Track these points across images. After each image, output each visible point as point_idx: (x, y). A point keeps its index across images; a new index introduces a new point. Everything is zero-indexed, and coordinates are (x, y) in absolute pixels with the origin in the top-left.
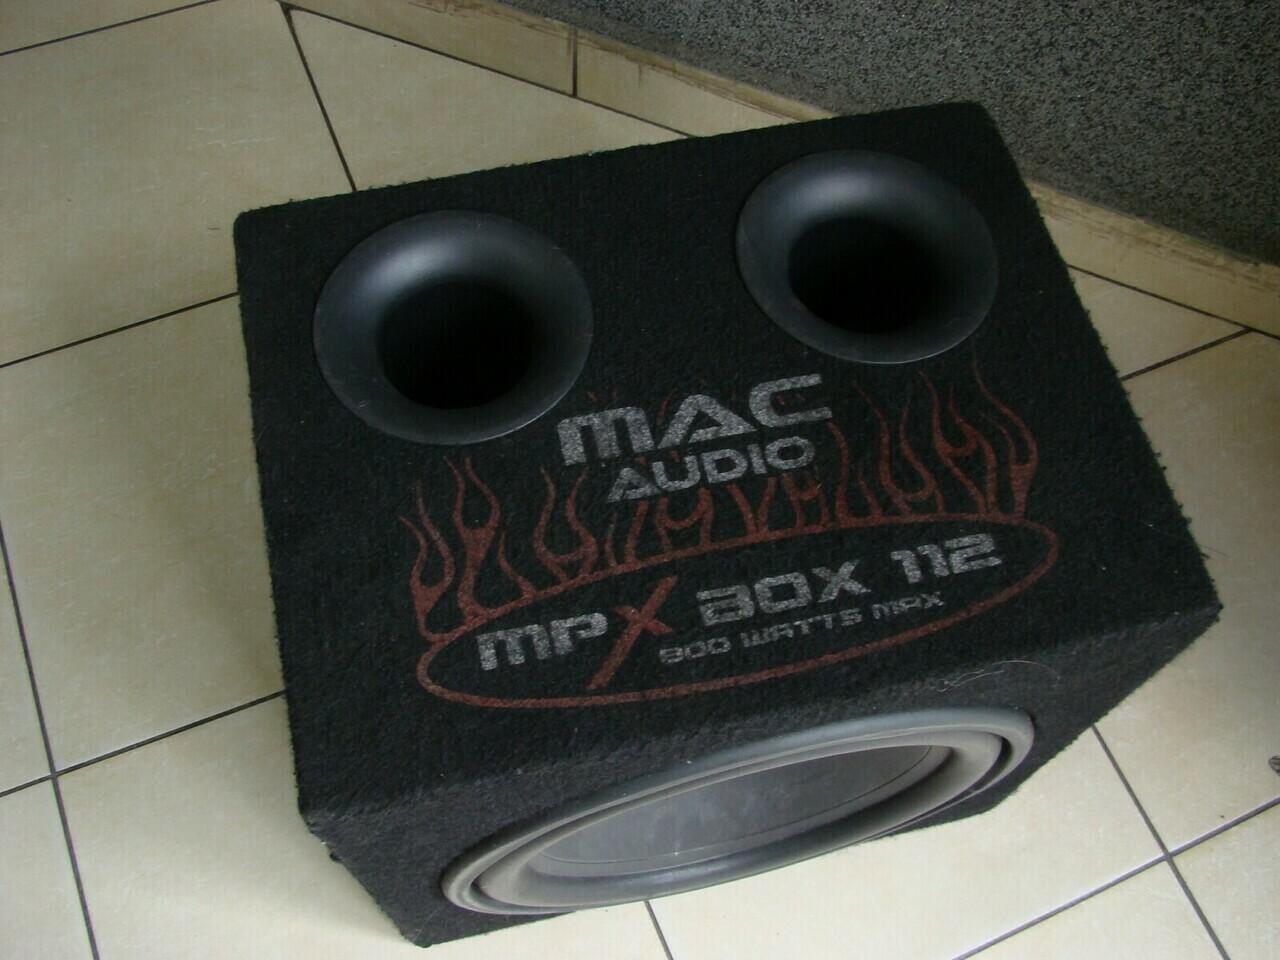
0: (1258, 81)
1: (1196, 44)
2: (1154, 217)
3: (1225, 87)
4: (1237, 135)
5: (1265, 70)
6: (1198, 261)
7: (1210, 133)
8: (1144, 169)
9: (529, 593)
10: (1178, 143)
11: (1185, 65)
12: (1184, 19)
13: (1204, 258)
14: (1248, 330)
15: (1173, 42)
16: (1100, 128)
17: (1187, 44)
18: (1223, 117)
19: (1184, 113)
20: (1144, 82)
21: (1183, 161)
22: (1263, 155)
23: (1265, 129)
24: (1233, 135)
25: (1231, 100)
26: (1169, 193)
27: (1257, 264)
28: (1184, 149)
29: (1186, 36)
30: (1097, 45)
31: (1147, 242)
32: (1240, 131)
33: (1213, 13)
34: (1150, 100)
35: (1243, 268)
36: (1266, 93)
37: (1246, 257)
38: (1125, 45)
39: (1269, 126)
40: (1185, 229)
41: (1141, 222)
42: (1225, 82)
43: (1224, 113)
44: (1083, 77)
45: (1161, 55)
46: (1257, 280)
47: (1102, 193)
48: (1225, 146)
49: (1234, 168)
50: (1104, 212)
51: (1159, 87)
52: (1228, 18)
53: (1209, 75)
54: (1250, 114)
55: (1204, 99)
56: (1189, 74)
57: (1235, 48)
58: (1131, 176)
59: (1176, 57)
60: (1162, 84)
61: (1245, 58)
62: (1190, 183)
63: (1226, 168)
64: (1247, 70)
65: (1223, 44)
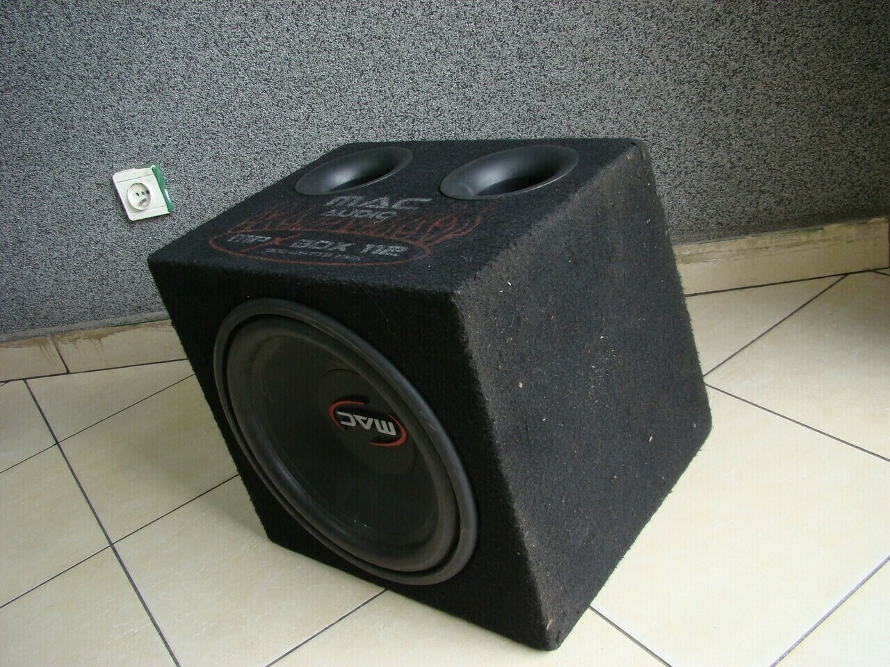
0: (756, 125)
1: (715, 122)
3: (742, 138)
4: (765, 161)
5: (754, 118)
6: (793, 245)
7: (752, 167)
8: (733, 207)
10: (740, 182)
11: (717, 137)
12: (702, 113)
13: (794, 242)
14: (846, 275)
15: (704, 128)
16: (698, 195)
17: (711, 125)
19: (732, 163)
20: (704, 157)
21: (749, 191)
22: (784, 164)
23: (776, 150)
24: (763, 162)
25: (749, 143)
26: (754, 214)
27: (822, 229)
28: (745, 183)
29: (708, 120)
30: (671, 149)
31: (761, 249)
32: (765, 158)
33: (713, 102)
34: (713, 165)
35: (817, 235)
36: (763, 130)
37: (814, 227)
38: (684, 141)
39: (776, 147)
40: (774, 230)
41: (749, 237)
42: (741, 134)
43: (751, 152)
44: (674, 171)
45: (703, 137)
46: (829, 240)
47: (721, 233)
48: (763, 170)
49: (776, 180)
50: (728, 242)
51: (712, 155)
52: (720, 101)
53: (731, 135)
54: (763, 146)
55: (737, 150)
56: (722, 140)
57: (733, 114)
58: (730, 216)
59: (710, 135)
60: (713, 153)
61: (741, 117)
62: (760, 202)
63: (772, 183)
64: (746, 123)
65: (727, 115)
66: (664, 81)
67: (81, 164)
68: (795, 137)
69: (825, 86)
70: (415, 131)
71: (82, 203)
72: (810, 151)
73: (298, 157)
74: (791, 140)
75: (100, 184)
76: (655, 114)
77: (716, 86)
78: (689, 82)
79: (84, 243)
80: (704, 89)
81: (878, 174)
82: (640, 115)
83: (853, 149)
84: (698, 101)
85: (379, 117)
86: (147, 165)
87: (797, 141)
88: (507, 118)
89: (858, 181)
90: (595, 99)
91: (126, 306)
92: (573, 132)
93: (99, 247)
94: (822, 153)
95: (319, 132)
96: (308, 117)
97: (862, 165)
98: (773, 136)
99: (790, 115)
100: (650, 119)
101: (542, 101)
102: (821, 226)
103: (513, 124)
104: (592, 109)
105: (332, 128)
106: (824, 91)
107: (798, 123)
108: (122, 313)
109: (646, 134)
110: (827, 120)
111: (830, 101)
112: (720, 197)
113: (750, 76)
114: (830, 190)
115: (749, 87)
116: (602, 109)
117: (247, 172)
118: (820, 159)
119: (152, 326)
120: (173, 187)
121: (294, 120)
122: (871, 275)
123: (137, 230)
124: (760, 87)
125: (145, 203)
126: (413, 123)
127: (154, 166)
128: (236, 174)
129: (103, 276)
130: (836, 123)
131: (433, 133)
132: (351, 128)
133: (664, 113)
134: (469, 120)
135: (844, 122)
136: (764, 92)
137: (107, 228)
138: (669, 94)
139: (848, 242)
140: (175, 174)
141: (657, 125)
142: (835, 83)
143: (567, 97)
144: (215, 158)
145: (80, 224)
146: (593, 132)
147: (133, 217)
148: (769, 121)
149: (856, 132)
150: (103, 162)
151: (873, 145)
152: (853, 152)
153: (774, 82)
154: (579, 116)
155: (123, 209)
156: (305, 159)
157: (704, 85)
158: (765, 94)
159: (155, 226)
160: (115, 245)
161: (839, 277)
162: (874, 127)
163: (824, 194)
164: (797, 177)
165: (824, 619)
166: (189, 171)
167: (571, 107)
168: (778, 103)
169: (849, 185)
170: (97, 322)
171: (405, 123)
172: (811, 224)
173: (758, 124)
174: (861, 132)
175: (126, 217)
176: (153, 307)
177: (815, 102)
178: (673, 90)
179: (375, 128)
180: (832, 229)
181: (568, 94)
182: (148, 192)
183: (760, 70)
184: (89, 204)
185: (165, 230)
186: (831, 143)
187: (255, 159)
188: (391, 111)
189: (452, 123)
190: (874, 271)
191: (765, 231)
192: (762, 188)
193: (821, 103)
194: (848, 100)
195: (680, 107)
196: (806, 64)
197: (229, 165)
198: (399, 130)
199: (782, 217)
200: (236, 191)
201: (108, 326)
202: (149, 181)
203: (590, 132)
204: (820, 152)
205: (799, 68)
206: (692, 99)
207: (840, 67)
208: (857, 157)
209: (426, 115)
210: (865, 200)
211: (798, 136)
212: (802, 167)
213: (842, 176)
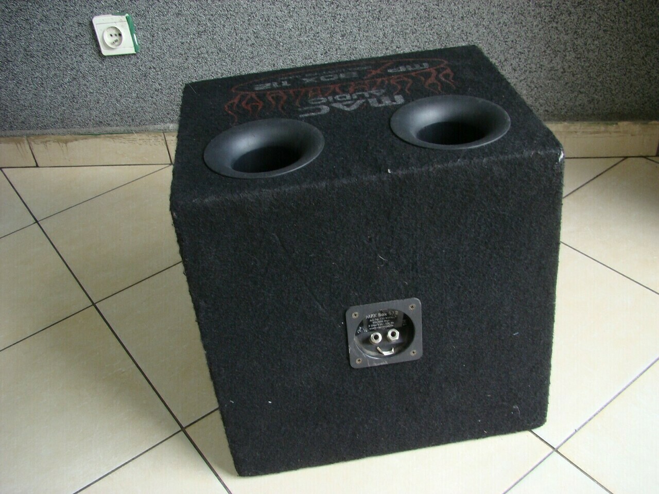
1: (558, 38)
2: (570, 119)
3: (574, 52)
5: (586, 39)
6: (595, 133)
8: (558, 100)
10: (567, 83)
11: (557, 49)
12: (550, 30)
13: (596, 130)
14: (626, 158)
15: (549, 41)
16: (535, 89)
17: (554, 39)
18: (579, 65)
19: (564, 69)
20: (545, 62)
21: (571, 90)
22: (600, 75)
23: (596, 64)
24: (585, 71)
25: (579, 56)
26: (571, 107)
27: (617, 124)
28: (570, 85)
29: (553, 36)
30: (523, 53)
31: (571, 132)
32: (587, 69)
33: (559, 24)
34: (550, 69)
35: (612, 128)
36: (590, 48)
38: (533, 49)
39: (597, 62)
40: (584, 120)
41: (566, 123)
42: (574, 50)
44: (522, 69)
46: (619, 132)
47: (546, 118)
48: (584, 77)
49: (591, 85)
51: (551, 62)
52: (565, 23)
53: (567, 49)
54: (588, 60)
55: (569, 60)
56: (560, 52)
57: (572, 34)
58: (554, 106)
59: (553, 47)
60: (552, 60)
61: (577, 37)
62: (578, 99)
63: (588, 87)
64: (580, 42)
65: (567, 34)
66: (528, 3)
67: (67, 5)
68: (611, 57)
69: (641, 22)
70: (337, 15)
71: (64, 37)
72: (620, 68)
74: (608, 58)
75: (81, 24)
76: (516, 26)
77: (564, 12)
78: (545, 6)
79: (61, 68)
80: (555, 13)
82: (506, 25)
83: (649, 71)
84: (549, 21)
86: (122, 13)
87: (612, 60)
88: (408, 14)
89: (648, 93)
90: (475, 9)
91: (90, 120)
92: (455, 31)
93: (74, 72)
94: (628, 70)
95: (263, 5)
97: (653, 83)
98: (597, 53)
99: (611, 41)
100: (512, 30)
101: (436, 5)
102: (616, 122)
103: (412, 19)
104: (472, 16)
106: (639, 26)
107: (616, 47)
108: (85, 125)
109: (507, 40)
110: (637, 47)
111: (642, 34)
112: (551, 92)
113: (589, 8)
114: (627, 97)
115: (588, 16)
116: (479, 17)
117: (201, 29)
119: (110, 137)
120: (141, 33)
122: (644, 160)
123: (106, 63)
124: (595, 17)
125: (117, 43)
126: (337, 8)
127: (127, 15)
128: (193, 29)
129: (74, 95)
131: (351, 18)
132: (289, 5)
133: (523, 27)
134: (380, 12)
135: (648, 51)
136: (596, 21)
137: (82, 58)
138: (529, 13)
139: (632, 135)
140: (143, 23)
141: (516, 35)
142: (648, 21)
143: (455, 4)
144: (178, 14)
145: (60, 53)
146: (469, 33)
147: (105, 52)
148: (596, 42)
149: (655, 58)
150: (85, 6)
152: (649, 72)
153: (605, 15)
154: (461, 20)
155: (98, 45)
156: (249, 24)
157: (556, 10)
158: (597, 23)
159: (122, 62)
160: (87, 72)
161: (622, 159)
163: (623, 99)
164: (607, 85)
165: (617, 396)
166: (155, 22)
167: (457, 12)
168: (605, 31)
169: (641, 95)
170: (65, 130)
171: (331, 8)
172: (610, 120)
173: (588, 44)
175: (100, 52)
176: (112, 123)
177: (631, 33)
178: (533, 10)
180: (624, 125)
181: (457, 3)
182: (120, 35)
183: (598, 4)
184: (69, 38)
185: (130, 66)
186: (636, 65)
187: (210, 20)
189: (366, 12)
190: (645, 157)
191: (578, 121)
192: (582, 90)
193: (635, 35)
194: (654, 35)
195: (535, 24)
196: (631, 5)
197: (188, 22)
198: (326, 12)
199: (590, 112)
200: (191, 42)
201: (75, 133)
202: (122, 26)
203: (467, 33)
204: (626, 69)
205: (625, 7)
206: (545, 19)
207: (655, 10)
208: (651, 77)
209: (348, 4)
210: (650, 107)
211: (614, 56)
212: (612, 78)
213: (637, 89)
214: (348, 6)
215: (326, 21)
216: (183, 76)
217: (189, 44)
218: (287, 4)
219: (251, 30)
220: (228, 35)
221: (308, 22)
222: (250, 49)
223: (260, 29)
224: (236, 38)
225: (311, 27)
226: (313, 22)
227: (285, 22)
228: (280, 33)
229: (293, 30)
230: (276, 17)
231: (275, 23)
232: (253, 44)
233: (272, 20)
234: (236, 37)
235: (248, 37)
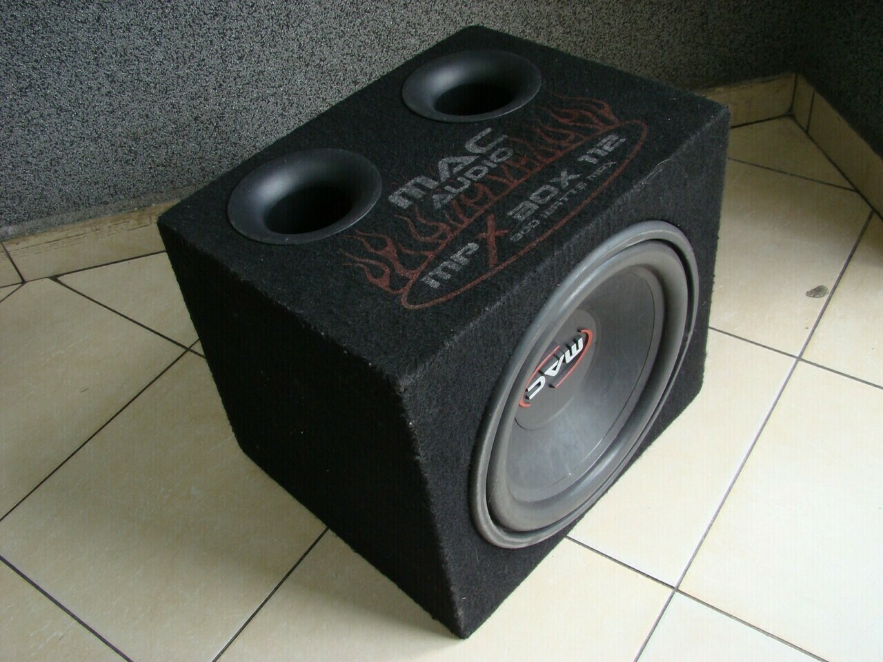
0: (575, 14)
1: (537, 11)
3: (562, 26)
4: (581, 47)
9: (430, 255)
11: (538, 25)
17: (533, 14)
18: (570, 41)
23: (592, 36)
25: (568, 30)
29: (531, 10)
32: (581, 44)
36: (581, 18)
39: (592, 34)
42: (560, 23)
43: (569, 39)
45: (525, 26)
53: (552, 24)
54: (580, 33)
55: (556, 37)
56: (543, 29)
59: (533, 23)
61: (563, 5)
64: (567, 11)
65: (549, 4)
68: (609, 24)
70: (227, 30)
72: (623, 36)
73: (89, 63)
74: (606, 27)
81: (679, 56)
82: (466, 6)
83: (659, 34)
85: (185, 15)
87: (611, 28)
88: (328, 12)
89: (661, 62)
92: (398, 25)
94: (633, 38)
95: (112, 35)
96: (99, 18)
97: (666, 48)
98: (590, 23)
100: (475, 10)
103: (335, 18)
105: (128, 30)
107: (614, 11)
117: (24, 84)
118: (630, 44)
121: (82, 22)
126: (224, 20)
130: (647, 10)
131: (247, 31)
132: (151, 28)
134: (287, 15)
135: (654, 9)
141: (482, 15)
146: (418, 24)
149: (663, 17)
151: (676, 29)
152: (659, 36)
154: (404, 9)
156: (97, 65)
162: (679, 14)
169: (653, 66)
173: (578, 12)
174: (667, 18)
179: (180, 28)
186: (641, 29)
187: (34, 68)
188: (198, 8)
189: (268, 20)
198: (209, 29)
200: (12, 106)
203: (414, 24)
204: (631, 37)
208: (662, 41)
209: (239, 12)
210: (666, 79)
211: (612, 23)
212: (614, 52)
213: (648, 59)
214: (240, 15)
215: (211, 42)
216: (12, 156)
217: (10, 109)
218: (150, 27)
219: (102, 72)
220: (69, 86)
221: (186, 47)
222: (106, 99)
223: (115, 69)
224: (81, 88)
225: (192, 54)
226: (193, 46)
227: (151, 53)
228: (147, 69)
229: (165, 62)
230: (137, 48)
231: (137, 57)
232: (109, 92)
233: (131, 53)
234: (80, 86)
235: (100, 84)
